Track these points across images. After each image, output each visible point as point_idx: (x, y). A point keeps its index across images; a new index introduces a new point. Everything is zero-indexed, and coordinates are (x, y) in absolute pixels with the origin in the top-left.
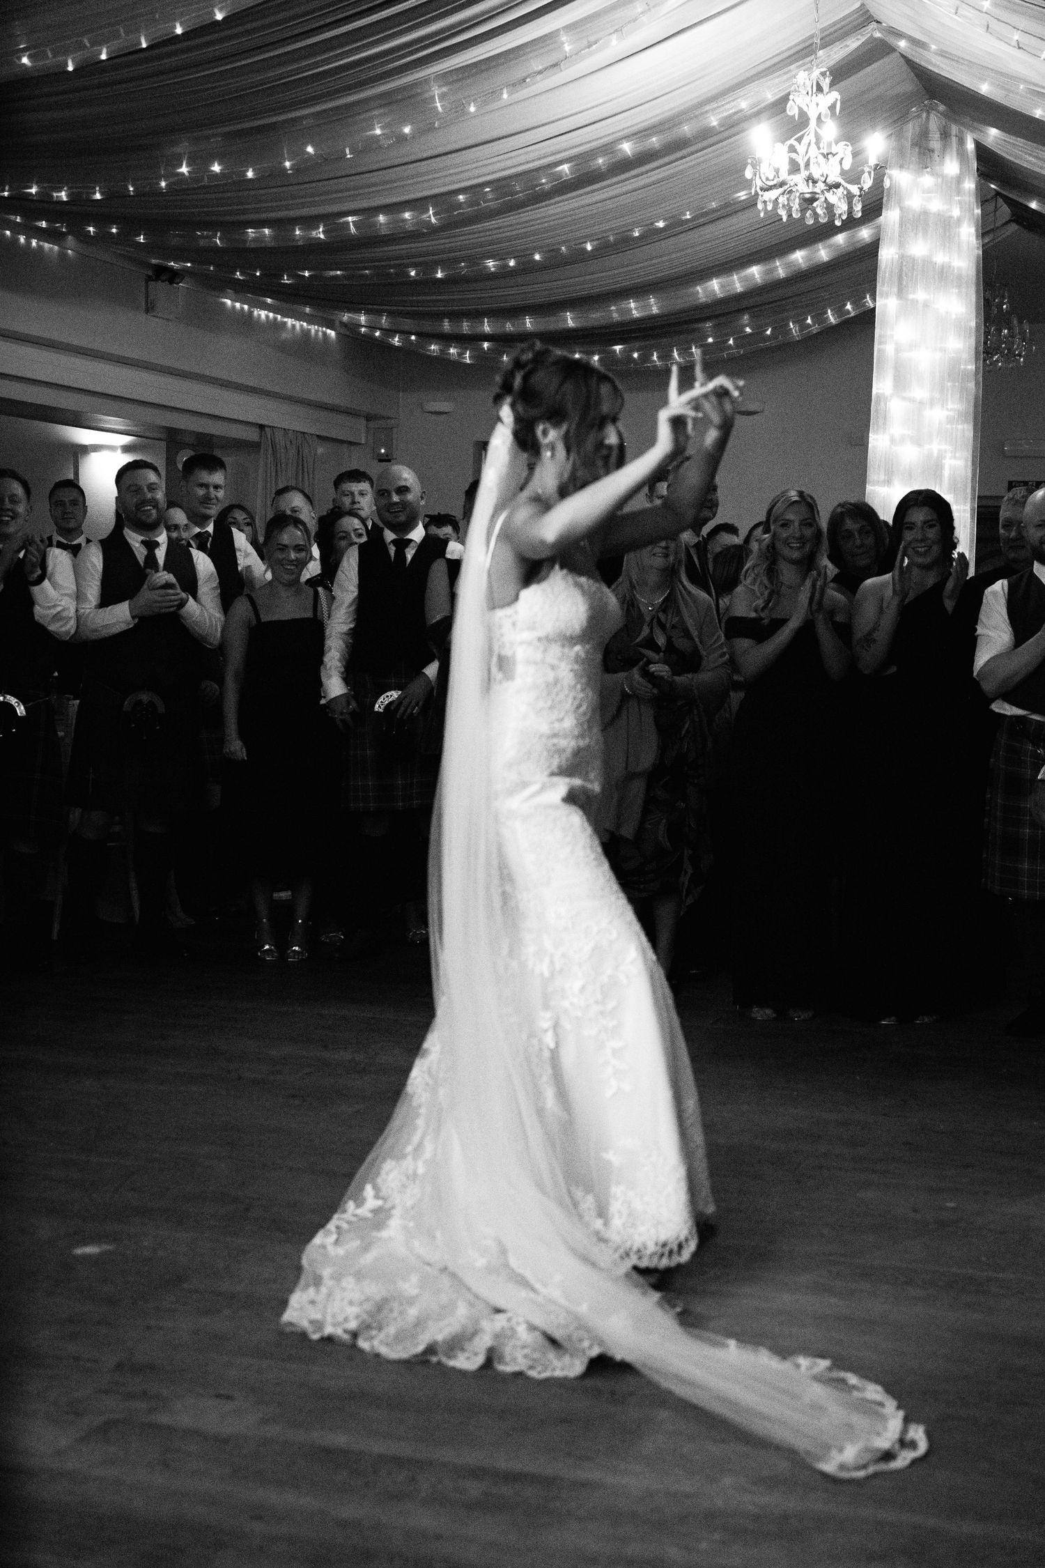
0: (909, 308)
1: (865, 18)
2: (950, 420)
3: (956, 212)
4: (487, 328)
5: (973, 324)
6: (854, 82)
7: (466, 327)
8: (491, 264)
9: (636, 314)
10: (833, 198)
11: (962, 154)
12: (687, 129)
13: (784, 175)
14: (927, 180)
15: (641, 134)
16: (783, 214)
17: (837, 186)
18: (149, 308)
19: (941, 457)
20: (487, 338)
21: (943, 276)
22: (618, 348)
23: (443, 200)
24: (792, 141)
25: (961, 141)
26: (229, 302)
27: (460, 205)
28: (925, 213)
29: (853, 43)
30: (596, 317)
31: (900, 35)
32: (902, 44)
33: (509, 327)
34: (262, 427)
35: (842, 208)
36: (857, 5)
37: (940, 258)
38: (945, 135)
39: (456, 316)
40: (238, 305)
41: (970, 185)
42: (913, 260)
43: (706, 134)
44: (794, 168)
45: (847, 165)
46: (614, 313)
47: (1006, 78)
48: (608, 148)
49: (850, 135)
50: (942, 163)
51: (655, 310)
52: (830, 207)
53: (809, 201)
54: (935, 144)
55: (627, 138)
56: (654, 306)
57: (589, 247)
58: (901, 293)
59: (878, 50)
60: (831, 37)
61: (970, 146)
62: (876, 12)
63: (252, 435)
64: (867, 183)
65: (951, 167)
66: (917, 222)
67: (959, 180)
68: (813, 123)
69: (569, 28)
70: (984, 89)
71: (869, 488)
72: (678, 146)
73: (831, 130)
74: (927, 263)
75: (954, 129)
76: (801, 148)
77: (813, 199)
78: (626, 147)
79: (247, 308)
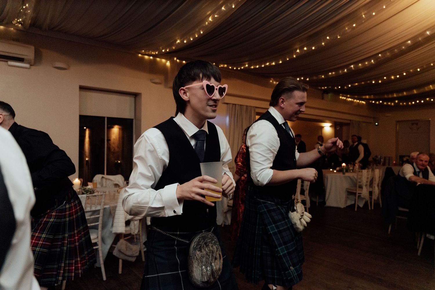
4: (395, 95)
7: (390, 96)
8: (393, 77)
9: (432, 88)
18: (323, 98)
20: (395, 99)
22: (428, 99)
23: (375, 56)
26: (341, 97)
27: (380, 57)
30: (422, 90)
33: (400, 95)
34: (350, 120)
39: (388, 93)
40: (343, 98)
46: (426, 89)
55: (428, 30)
57: (419, 69)
63: (349, 122)
78: (428, 33)
79: (345, 98)
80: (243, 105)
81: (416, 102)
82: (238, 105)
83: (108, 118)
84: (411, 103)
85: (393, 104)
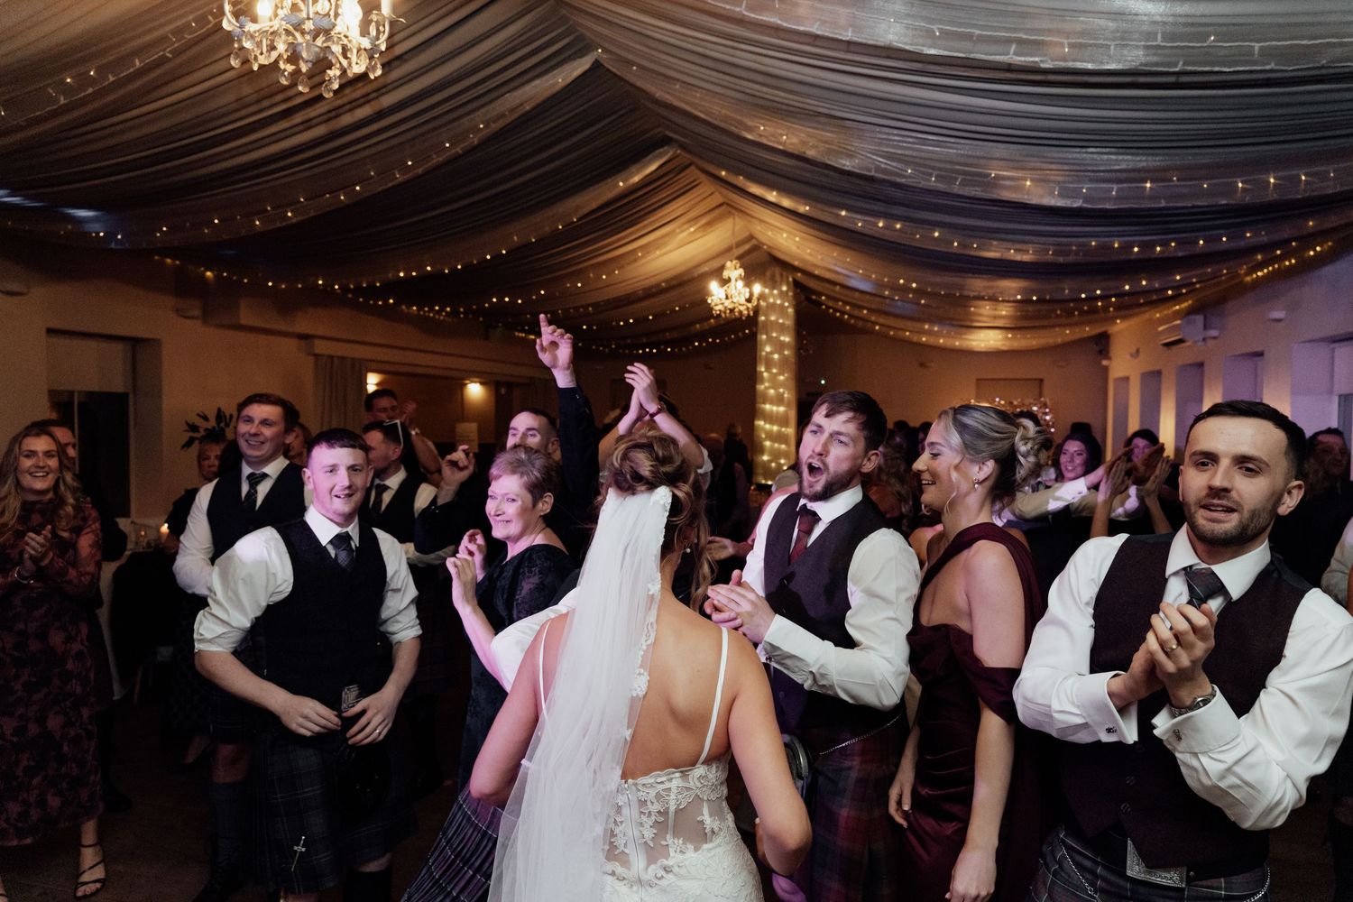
0: (770, 339)
1: (751, 237)
2: (787, 379)
3: (786, 304)
5: (794, 343)
6: (747, 259)
9: (668, 337)
10: (742, 308)
11: (788, 283)
12: (686, 278)
13: (724, 300)
14: (775, 292)
15: (666, 281)
16: (723, 315)
17: (743, 305)
18: (487, 338)
19: (784, 393)
21: (782, 329)
22: (662, 347)
24: (725, 287)
25: (788, 278)
26: (517, 334)
28: (774, 304)
29: (747, 247)
31: (764, 244)
32: (765, 247)
34: (531, 378)
35: (745, 312)
36: (747, 234)
37: (781, 321)
38: (782, 275)
40: (520, 335)
41: (791, 294)
42: (771, 321)
43: (693, 280)
44: (727, 298)
45: (747, 296)
47: (805, 262)
48: (658, 285)
49: (748, 284)
50: (781, 284)
51: (676, 336)
52: (741, 312)
53: (732, 311)
54: (778, 278)
56: (675, 335)
57: (651, 317)
58: (767, 334)
59: (757, 248)
60: (739, 245)
61: (791, 279)
62: (755, 236)
64: (755, 302)
65: (784, 288)
66: (772, 307)
67: (787, 291)
68: (733, 280)
69: (641, 248)
70: (796, 263)
71: (758, 405)
72: (682, 284)
73: (740, 284)
74: (776, 322)
75: (784, 274)
76: (729, 291)
77: (734, 308)
78: (663, 284)
79: (524, 335)
80: (346, 358)
81: (644, 351)
82: (338, 357)
83: (80, 392)
84: (638, 351)
85: (607, 350)
